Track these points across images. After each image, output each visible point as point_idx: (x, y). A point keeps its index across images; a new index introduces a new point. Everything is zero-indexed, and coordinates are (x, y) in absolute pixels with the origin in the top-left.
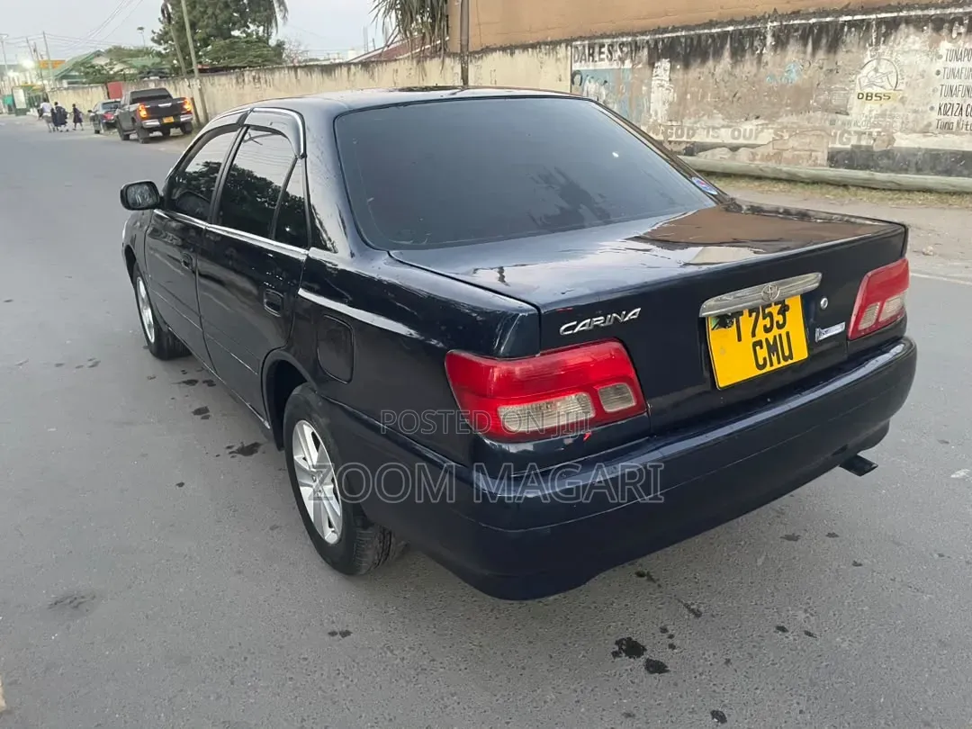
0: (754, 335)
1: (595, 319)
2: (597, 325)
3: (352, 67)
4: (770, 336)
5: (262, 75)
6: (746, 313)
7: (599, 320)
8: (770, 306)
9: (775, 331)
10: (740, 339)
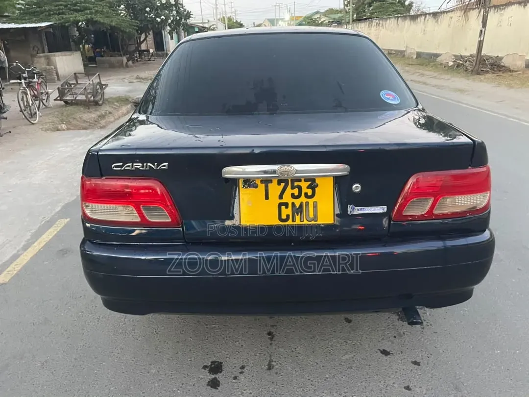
0: (281, 197)
1: (134, 164)
2: (136, 168)
3: (428, 16)
4: (297, 202)
5: (381, 22)
6: (275, 182)
7: (138, 165)
8: (300, 180)
9: (303, 199)
10: (267, 198)
